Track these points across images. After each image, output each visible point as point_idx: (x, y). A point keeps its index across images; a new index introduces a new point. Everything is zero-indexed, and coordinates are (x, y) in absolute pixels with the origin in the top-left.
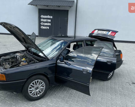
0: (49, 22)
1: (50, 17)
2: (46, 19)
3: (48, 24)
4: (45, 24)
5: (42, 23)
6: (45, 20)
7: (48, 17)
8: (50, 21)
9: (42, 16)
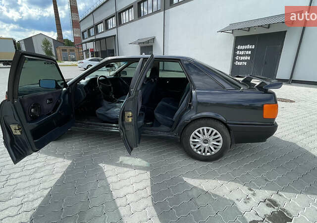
0: (248, 55)
1: (251, 47)
2: (245, 50)
3: (246, 58)
4: (242, 58)
5: (238, 56)
6: (242, 53)
7: (249, 47)
8: (250, 52)
9: (239, 47)
